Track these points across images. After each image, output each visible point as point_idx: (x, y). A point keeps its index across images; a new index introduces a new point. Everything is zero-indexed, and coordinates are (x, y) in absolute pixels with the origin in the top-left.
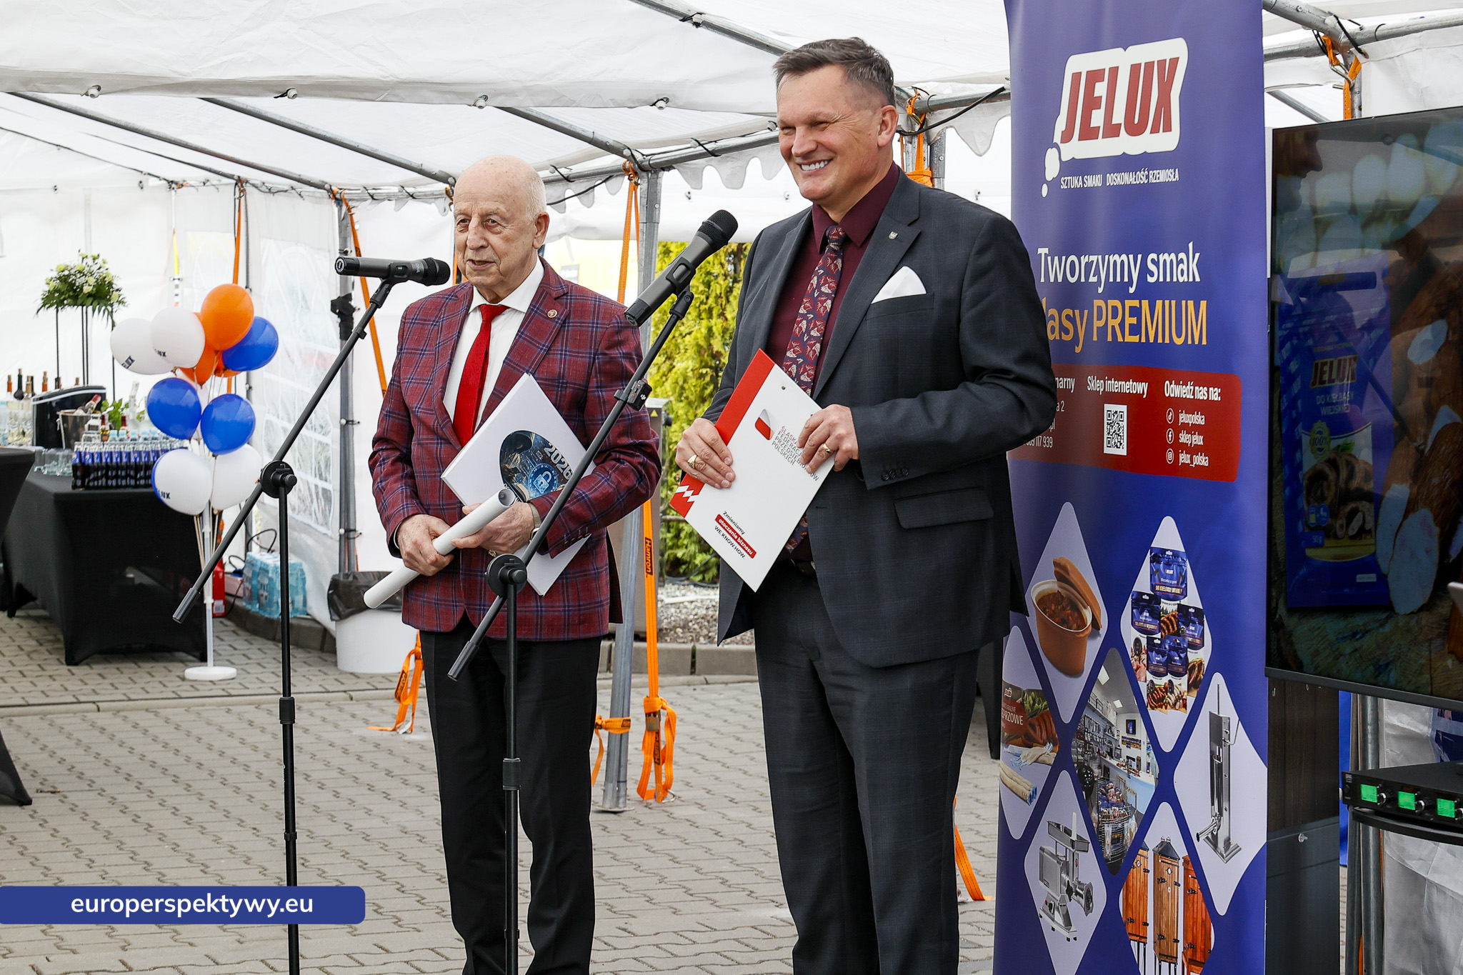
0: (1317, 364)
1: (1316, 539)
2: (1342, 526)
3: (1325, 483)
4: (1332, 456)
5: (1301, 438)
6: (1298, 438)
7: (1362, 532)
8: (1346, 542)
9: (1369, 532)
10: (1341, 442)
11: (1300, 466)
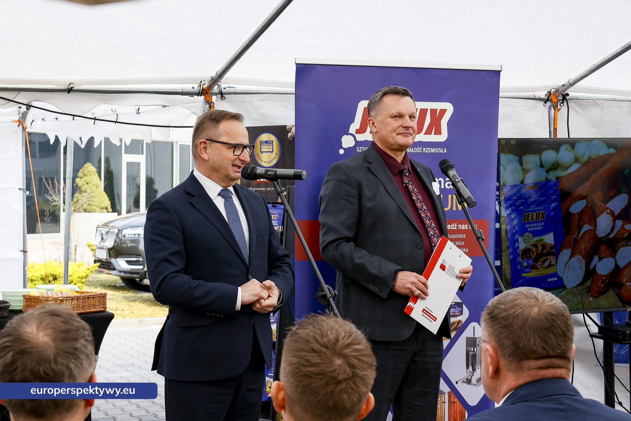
0: (525, 215)
1: (527, 270)
2: (540, 265)
3: (531, 252)
4: (534, 243)
5: (518, 239)
6: (516, 239)
7: (550, 265)
8: (542, 269)
9: (554, 265)
10: (539, 238)
11: (518, 247)
